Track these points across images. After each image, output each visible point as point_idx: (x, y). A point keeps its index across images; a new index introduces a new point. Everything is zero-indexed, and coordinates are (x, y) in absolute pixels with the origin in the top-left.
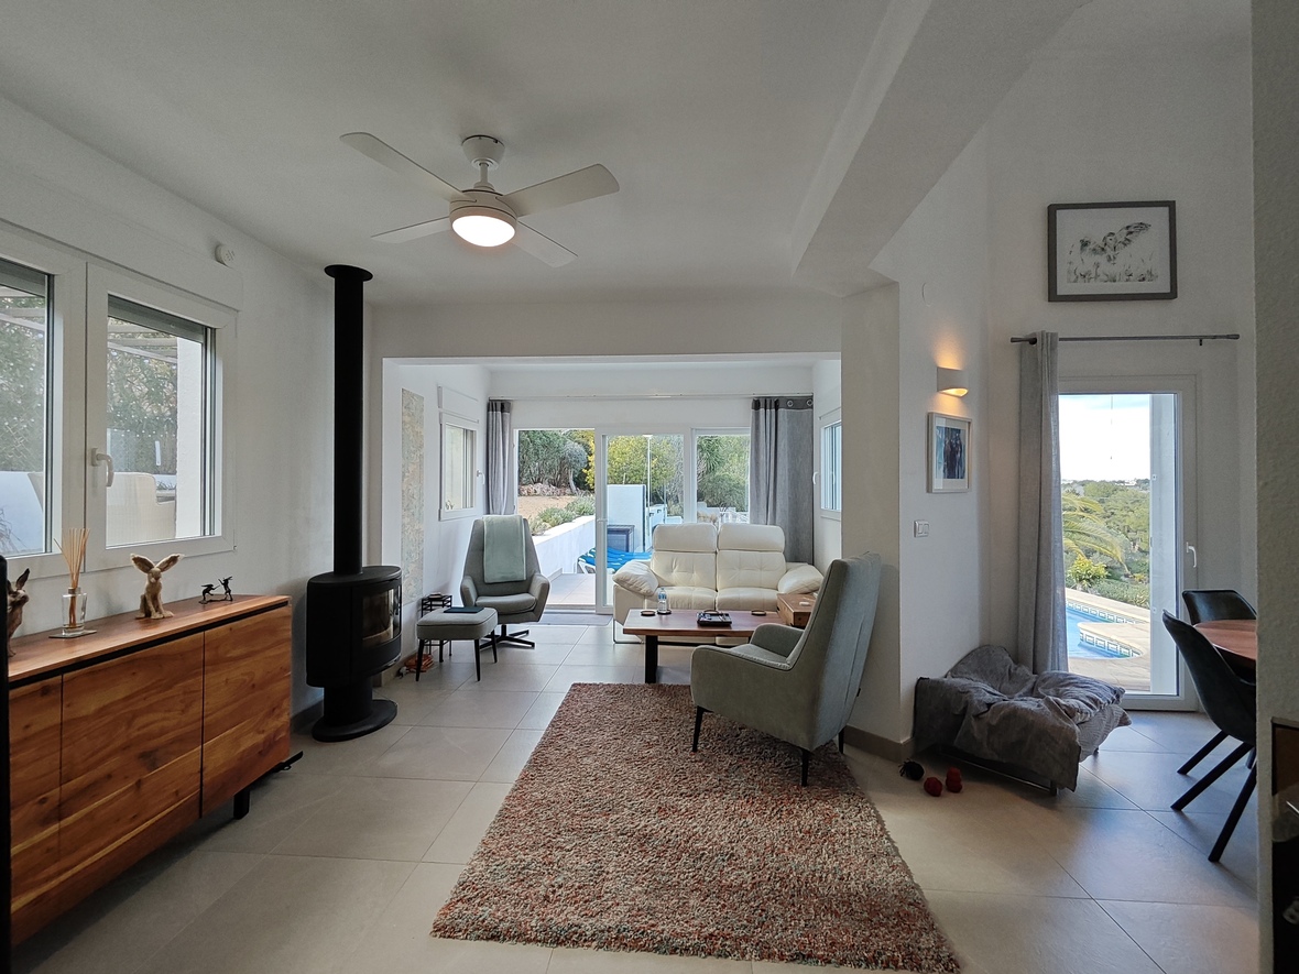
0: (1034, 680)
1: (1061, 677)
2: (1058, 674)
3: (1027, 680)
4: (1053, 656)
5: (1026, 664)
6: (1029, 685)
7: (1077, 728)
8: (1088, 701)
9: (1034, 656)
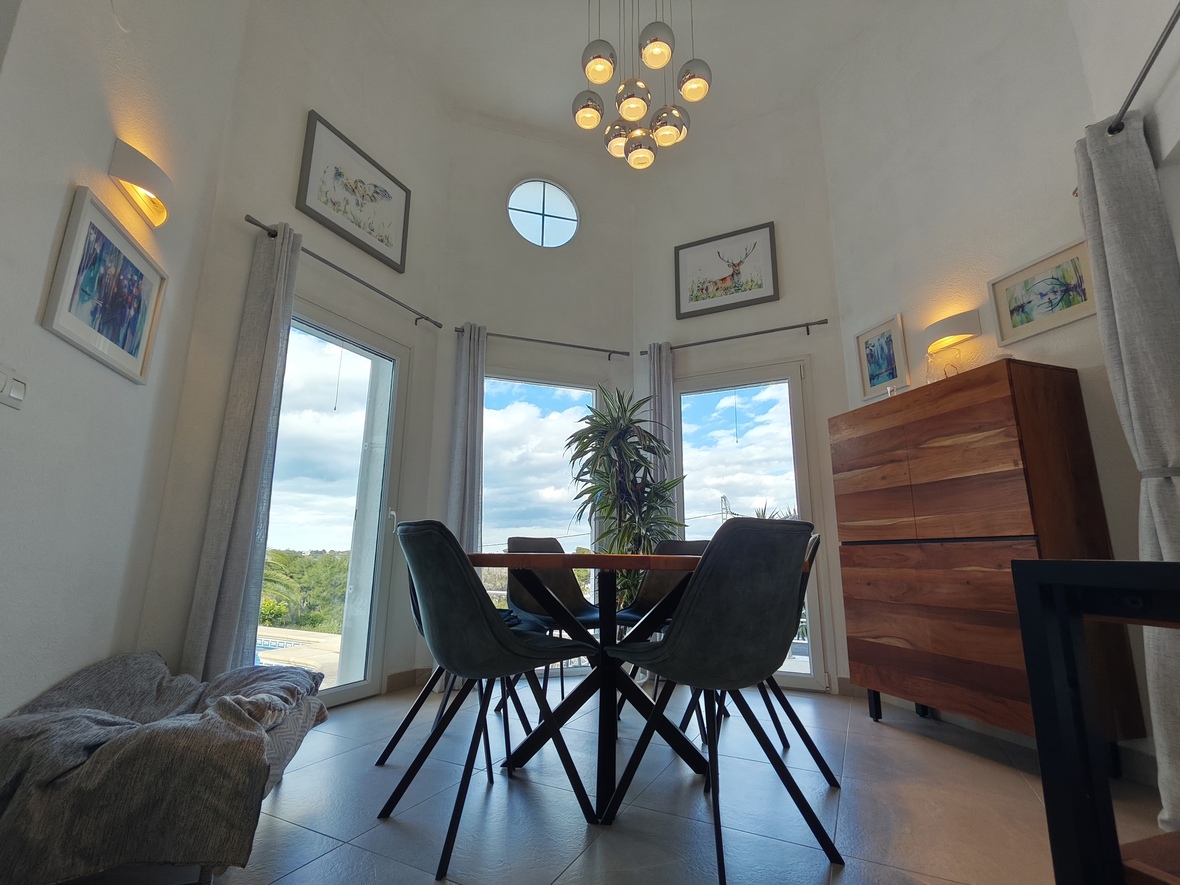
0: (201, 690)
1: (246, 674)
2: (242, 671)
3: (189, 693)
4: (236, 652)
5: (190, 671)
6: (192, 699)
7: (266, 737)
8: (282, 694)
9: (207, 658)
